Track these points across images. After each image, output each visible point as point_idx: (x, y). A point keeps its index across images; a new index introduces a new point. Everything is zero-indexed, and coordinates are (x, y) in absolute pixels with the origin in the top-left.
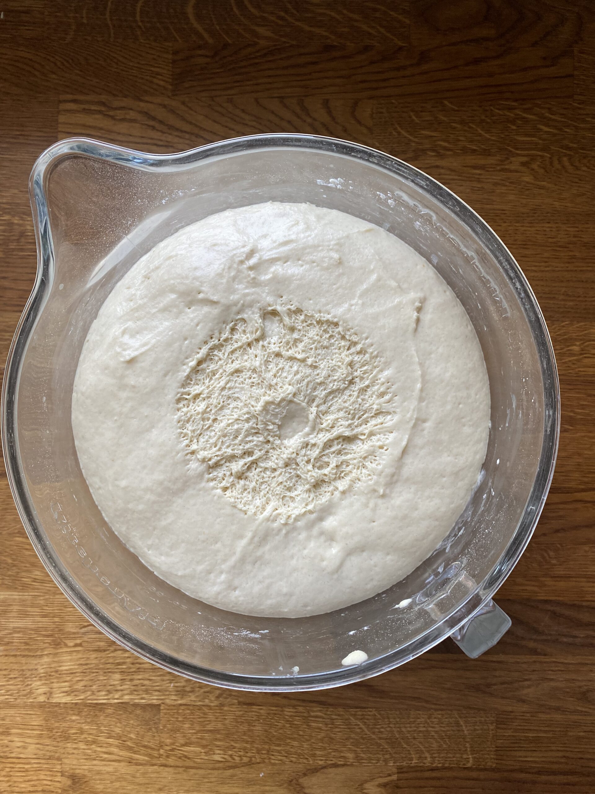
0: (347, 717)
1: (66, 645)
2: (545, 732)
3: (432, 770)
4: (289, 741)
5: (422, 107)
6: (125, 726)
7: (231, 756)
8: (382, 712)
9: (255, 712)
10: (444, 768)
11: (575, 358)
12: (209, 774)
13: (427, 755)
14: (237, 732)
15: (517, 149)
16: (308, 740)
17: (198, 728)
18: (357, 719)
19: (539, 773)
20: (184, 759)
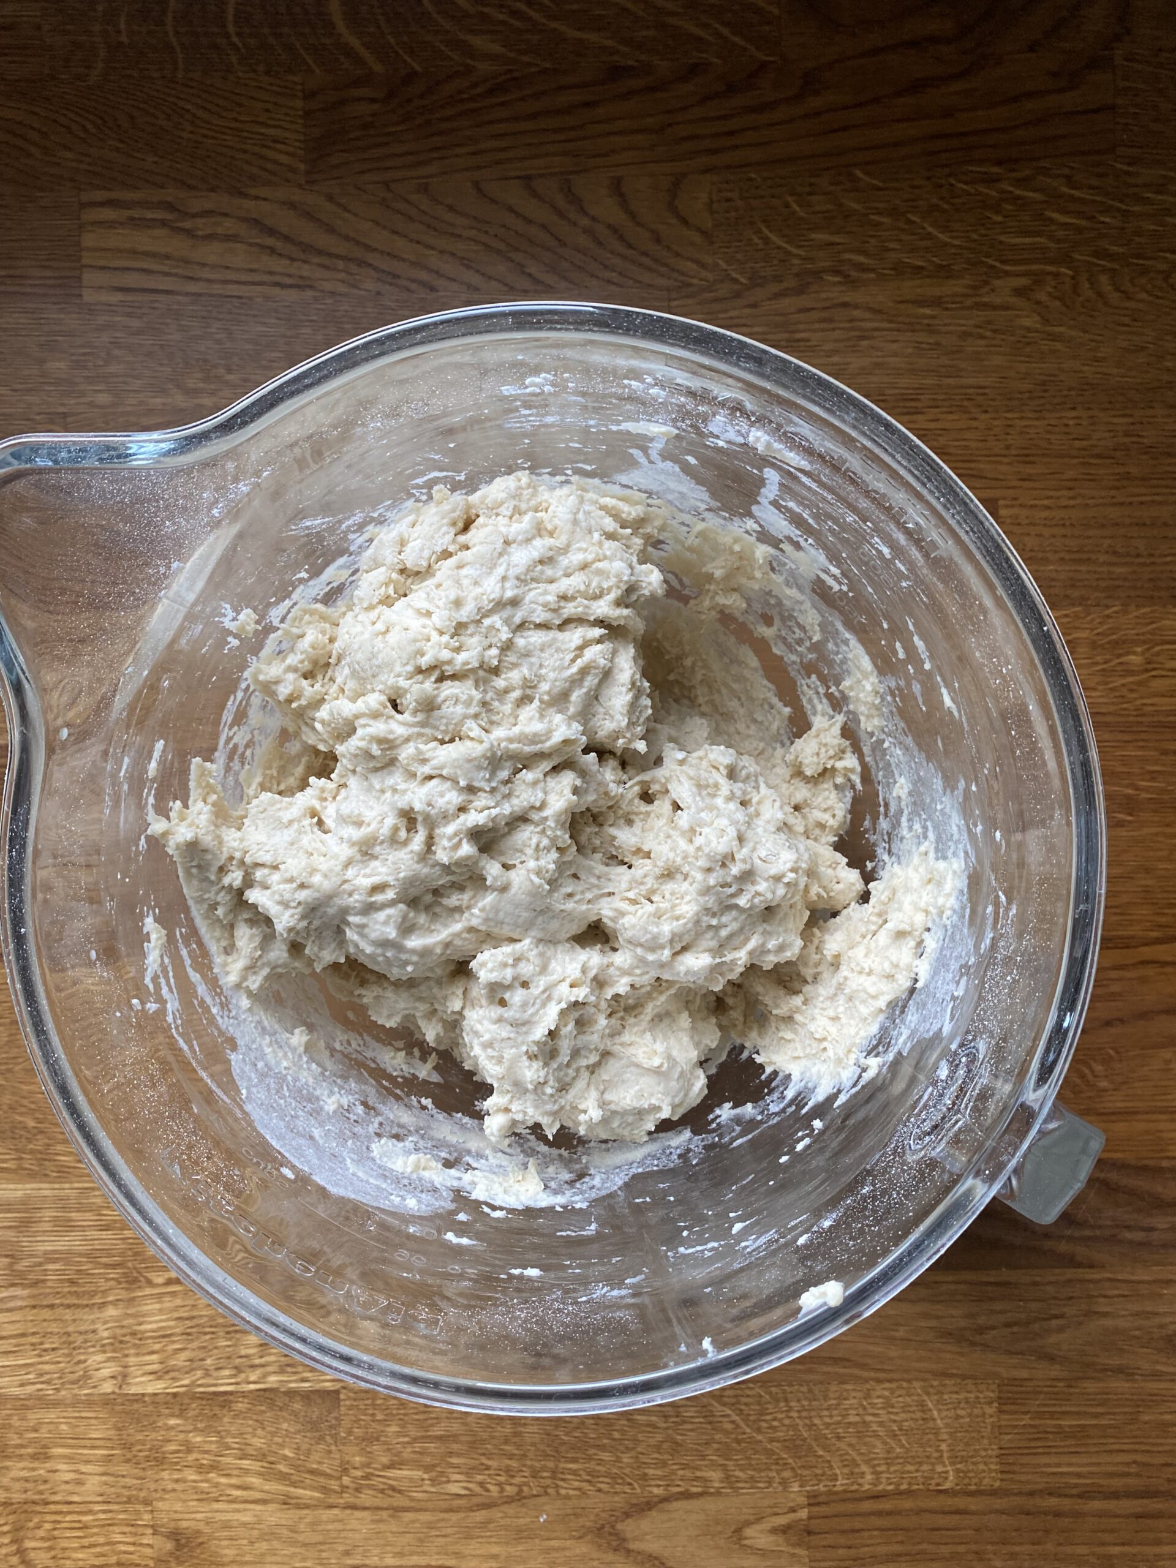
1: (150, 1283)
2: (1096, 1416)
3: (876, 1497)
4: (592, 1451)
5: (811, 185)
6: (273, 1434)
7: (481, 1484)
8: (773, 1389)
10: (900, 1493)
11: (1131, 679)
12: (440, 1520)
13: (864, 1468)
14: (493, 1438)
15: (1003, 262)
16: (628, 1449)
17: (414, 1432)
18: (724, 1405)
19: (1085, 1495)
20: (390, 1492)
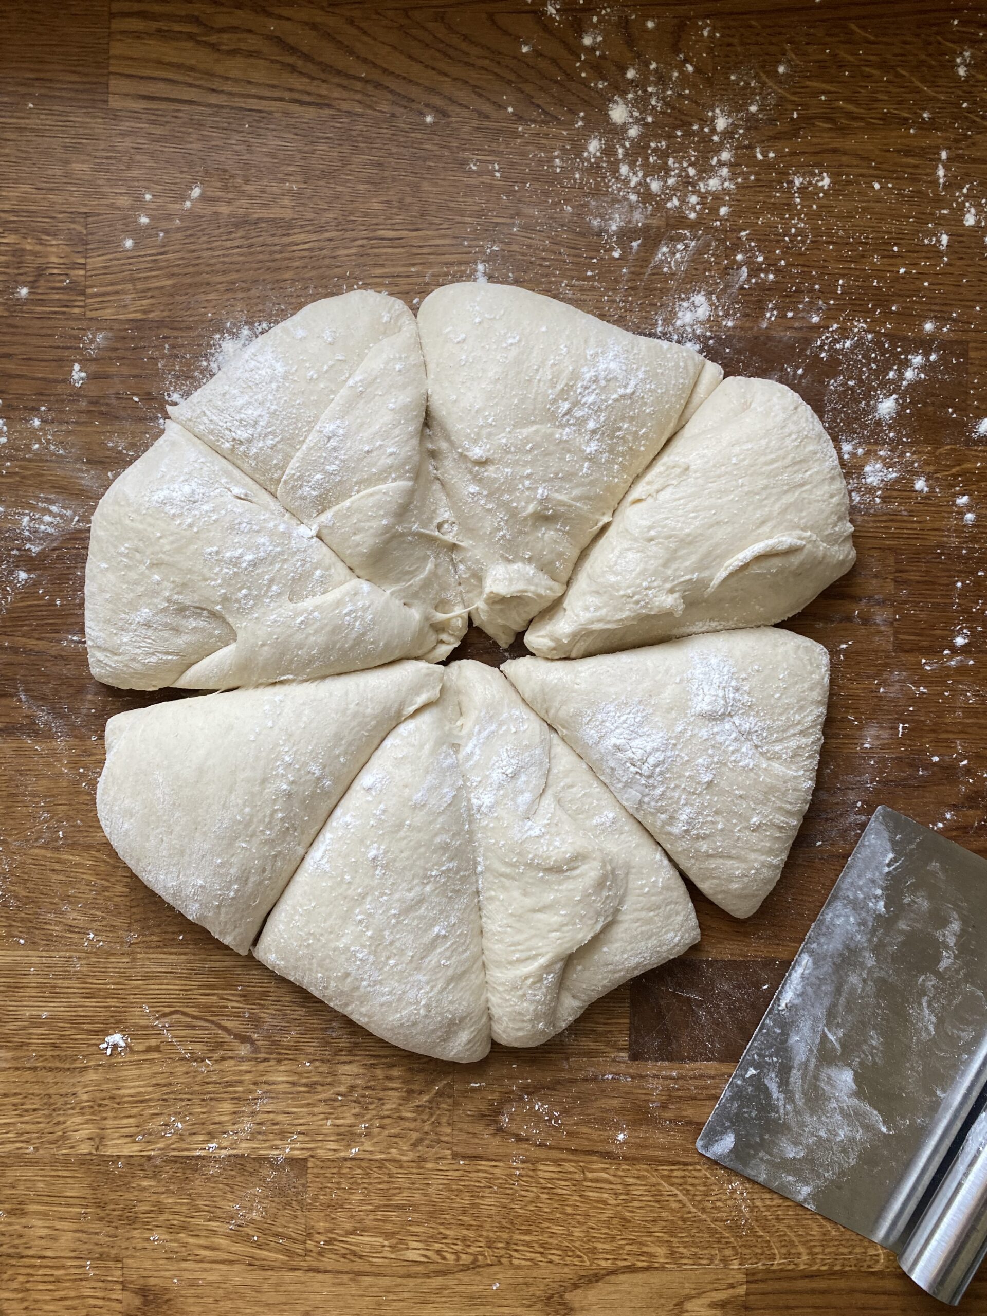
0: (654, 1180)
1: (131, 1050)
3: (811, 1276)
4: (546, 1224)
5: (808, 35)
7: (438, 1252)
8: (719, 1171)
9: (486, 1172)
10: (832, 1274)
12: (397, 1286)
13: (801, 1249)
14: (451, 1208)
16: (581, 1224)
17: (377, 1200)
18: (672, 1185)
20: (352, 1258)
